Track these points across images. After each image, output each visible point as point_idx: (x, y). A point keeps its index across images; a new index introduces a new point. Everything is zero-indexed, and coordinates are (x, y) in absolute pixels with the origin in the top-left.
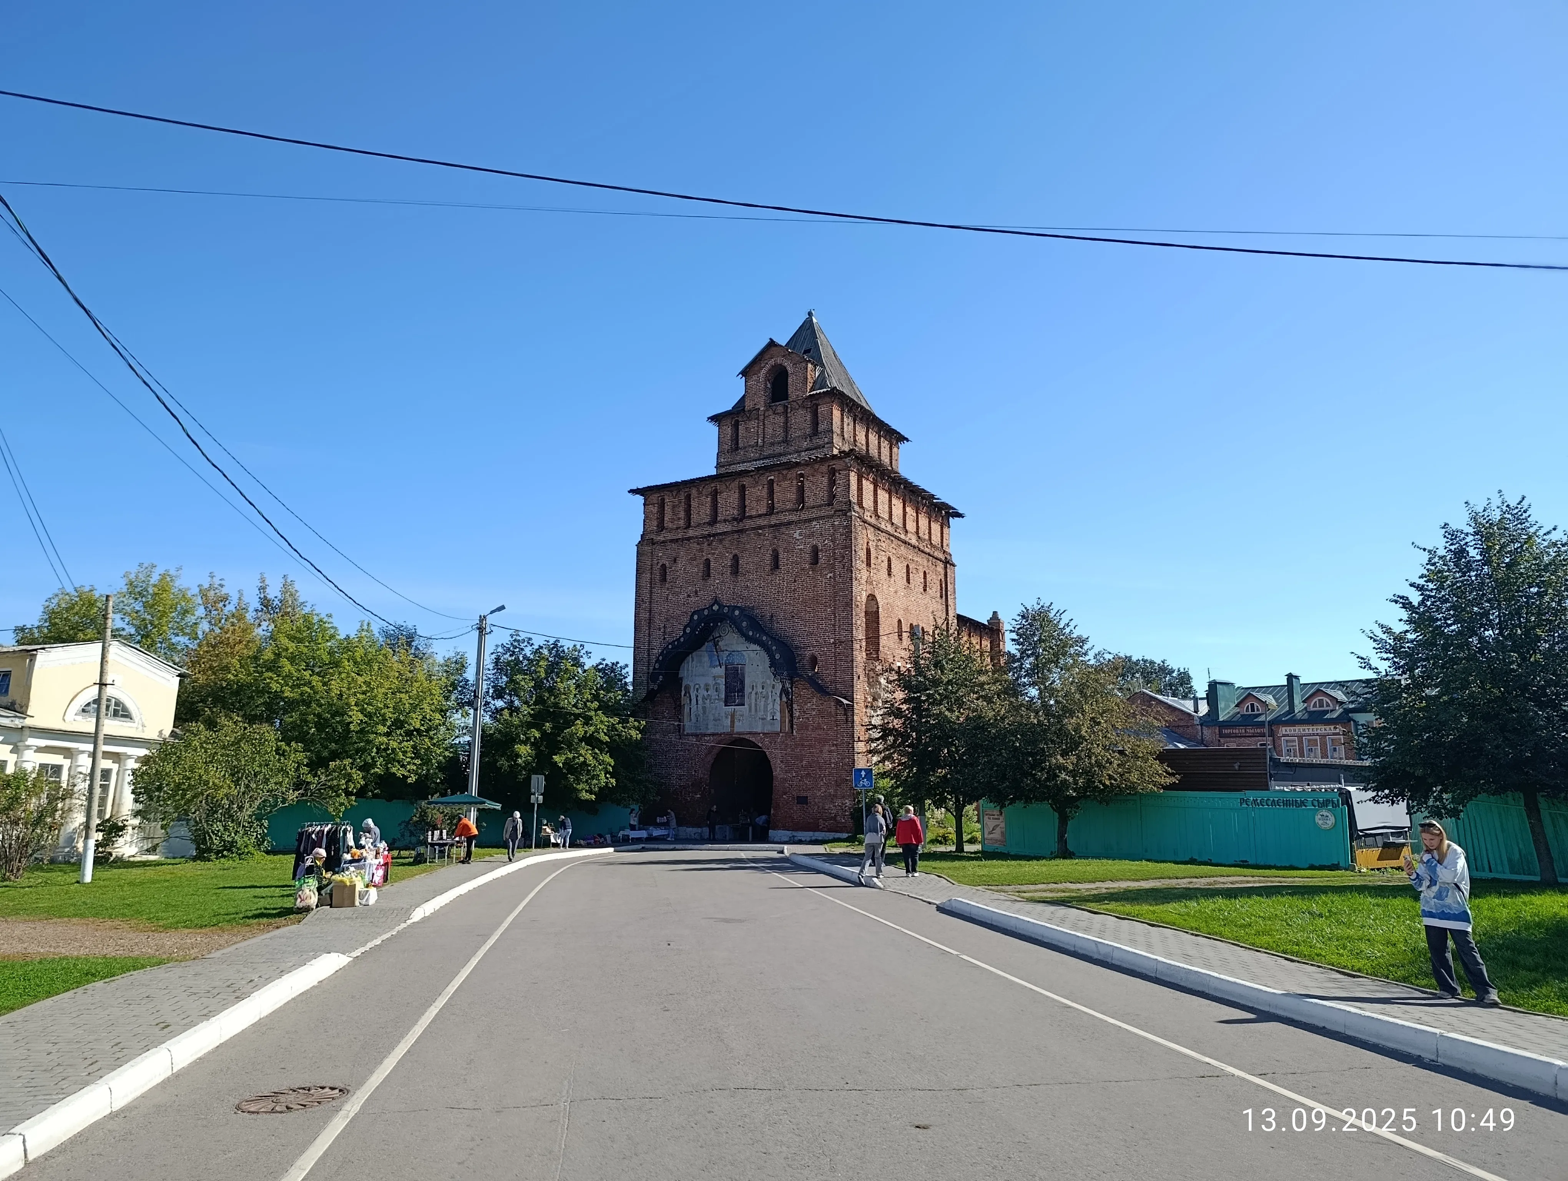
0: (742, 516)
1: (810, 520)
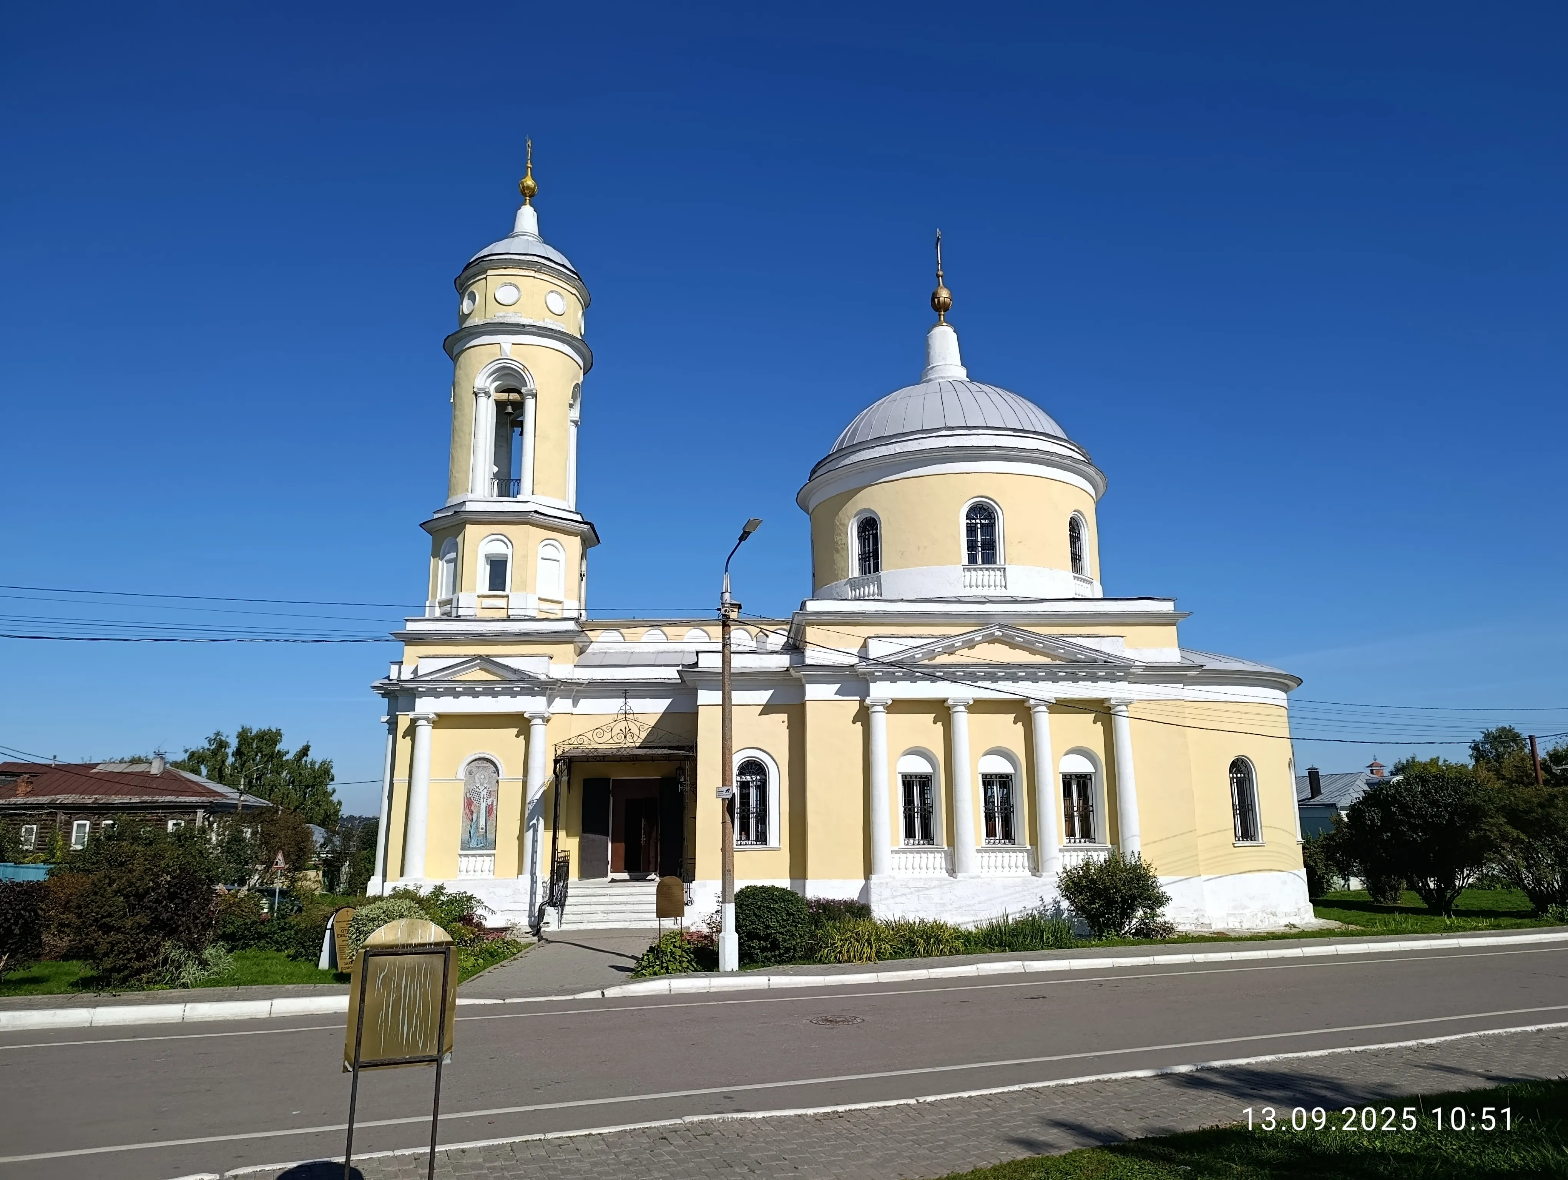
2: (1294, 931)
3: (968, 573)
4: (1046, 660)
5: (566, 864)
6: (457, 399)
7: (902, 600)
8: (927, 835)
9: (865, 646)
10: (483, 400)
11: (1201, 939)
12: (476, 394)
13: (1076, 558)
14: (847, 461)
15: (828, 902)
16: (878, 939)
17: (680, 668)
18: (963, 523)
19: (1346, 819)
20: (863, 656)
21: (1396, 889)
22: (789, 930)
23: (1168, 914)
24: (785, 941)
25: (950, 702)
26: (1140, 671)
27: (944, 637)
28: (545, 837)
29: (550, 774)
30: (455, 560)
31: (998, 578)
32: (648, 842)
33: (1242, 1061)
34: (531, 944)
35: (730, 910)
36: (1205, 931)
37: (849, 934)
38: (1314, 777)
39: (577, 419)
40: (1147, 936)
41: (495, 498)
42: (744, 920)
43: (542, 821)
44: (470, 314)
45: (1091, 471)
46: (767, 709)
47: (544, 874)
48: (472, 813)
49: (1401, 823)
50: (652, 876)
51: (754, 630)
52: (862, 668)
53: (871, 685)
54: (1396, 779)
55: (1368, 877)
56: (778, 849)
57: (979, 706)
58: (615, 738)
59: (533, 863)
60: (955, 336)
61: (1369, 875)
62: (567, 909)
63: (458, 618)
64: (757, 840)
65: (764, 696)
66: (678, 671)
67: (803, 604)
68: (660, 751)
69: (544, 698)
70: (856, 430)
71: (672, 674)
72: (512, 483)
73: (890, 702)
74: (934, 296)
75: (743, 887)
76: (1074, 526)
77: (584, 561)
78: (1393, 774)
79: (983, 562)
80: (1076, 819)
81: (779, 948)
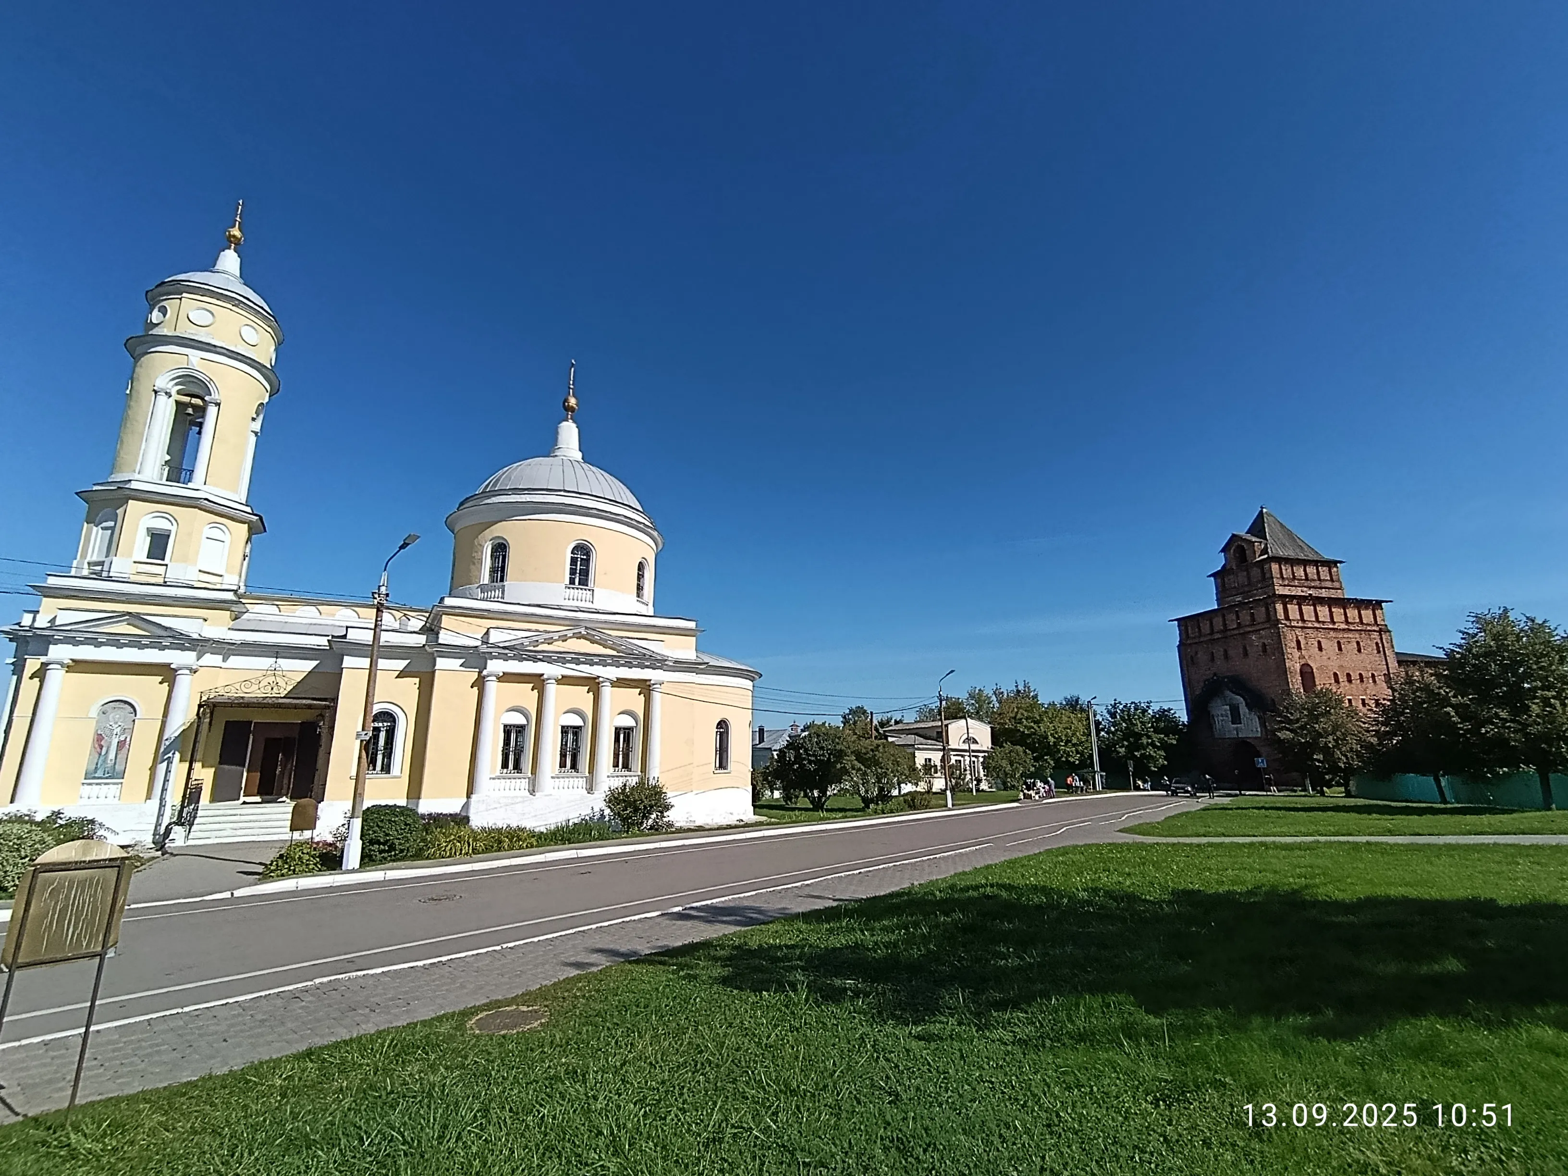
0: (1226, 629)
1: (1260, 630)
2: (742, 823)
3: (568, 590)
4: (614, 653)
5: (199, 790)
6: (133, 392)
7: (519, 604)
8: (517, 767)
9: (487, 633)
10: (162, 398)
11: (690, 830)
12: (156, 392)
13: (640, 588)
14: (489, 501)
15: (439, 815)
16: (475, 840)
17: (330, 638)
18: (569, 555)
19: (776, 757)
20: (485, 642)
21: (797, 797)
22: (405, 837)
23: (671, 816)
24: (400, 844)
25: (545, 677)
26: (671, 664)
27: (546, 632)
28: (179, 769)
29: (192, 716)
30: (112, 529)
31: (588, 596)
32: (282, 773)
33: (709, 902)
34: (154, 858)
35: (357, 823)
36: (692, 826)
37: (453, 837)
38: (761, 731)
39: (258, 430)
40: (657, 830)
41: (164, 482)
42: (368, 830)
43: (177, 755)
44: (157, 325)
45: (655, 534)
46: (402, 674)
47: (174, 797)
48: (101, 747)
49: (804, 759)
50: (284, 799)
51: (398, 615)
52: (484, 649)
53: (489, 661)
54: (803, 734)
55: (784, 791)
56: (399, 777)
57: (564, 680)
58: (262, 689)
59: (164, 790)
60: (576, 430)
61: (785, 789)
62: (194, 828)
63: (109, 579)
64: (382, 770)
65: (401, 664)
66: (328, 641)
67: (442, 599)
68: (304, 701)
69: (194, 654)
70: (498, 480)
71: (323, 641)
72: (184, 472)
73: (501, 674)
74: (566, 400)
75: (370, 806)
76: (641, 567)
77: (249, 545)
78: (803, 731)
79: (579, 584)
80: (621, 757)
81: (395, 850)
